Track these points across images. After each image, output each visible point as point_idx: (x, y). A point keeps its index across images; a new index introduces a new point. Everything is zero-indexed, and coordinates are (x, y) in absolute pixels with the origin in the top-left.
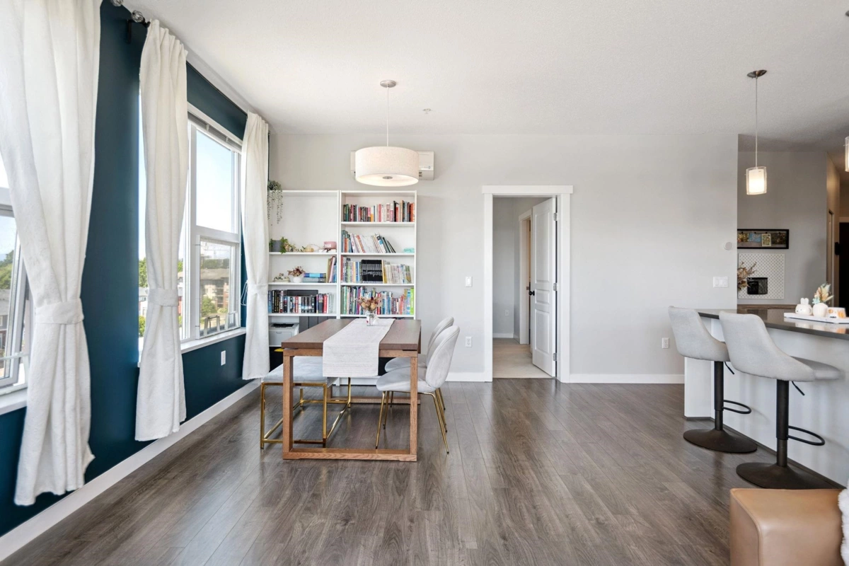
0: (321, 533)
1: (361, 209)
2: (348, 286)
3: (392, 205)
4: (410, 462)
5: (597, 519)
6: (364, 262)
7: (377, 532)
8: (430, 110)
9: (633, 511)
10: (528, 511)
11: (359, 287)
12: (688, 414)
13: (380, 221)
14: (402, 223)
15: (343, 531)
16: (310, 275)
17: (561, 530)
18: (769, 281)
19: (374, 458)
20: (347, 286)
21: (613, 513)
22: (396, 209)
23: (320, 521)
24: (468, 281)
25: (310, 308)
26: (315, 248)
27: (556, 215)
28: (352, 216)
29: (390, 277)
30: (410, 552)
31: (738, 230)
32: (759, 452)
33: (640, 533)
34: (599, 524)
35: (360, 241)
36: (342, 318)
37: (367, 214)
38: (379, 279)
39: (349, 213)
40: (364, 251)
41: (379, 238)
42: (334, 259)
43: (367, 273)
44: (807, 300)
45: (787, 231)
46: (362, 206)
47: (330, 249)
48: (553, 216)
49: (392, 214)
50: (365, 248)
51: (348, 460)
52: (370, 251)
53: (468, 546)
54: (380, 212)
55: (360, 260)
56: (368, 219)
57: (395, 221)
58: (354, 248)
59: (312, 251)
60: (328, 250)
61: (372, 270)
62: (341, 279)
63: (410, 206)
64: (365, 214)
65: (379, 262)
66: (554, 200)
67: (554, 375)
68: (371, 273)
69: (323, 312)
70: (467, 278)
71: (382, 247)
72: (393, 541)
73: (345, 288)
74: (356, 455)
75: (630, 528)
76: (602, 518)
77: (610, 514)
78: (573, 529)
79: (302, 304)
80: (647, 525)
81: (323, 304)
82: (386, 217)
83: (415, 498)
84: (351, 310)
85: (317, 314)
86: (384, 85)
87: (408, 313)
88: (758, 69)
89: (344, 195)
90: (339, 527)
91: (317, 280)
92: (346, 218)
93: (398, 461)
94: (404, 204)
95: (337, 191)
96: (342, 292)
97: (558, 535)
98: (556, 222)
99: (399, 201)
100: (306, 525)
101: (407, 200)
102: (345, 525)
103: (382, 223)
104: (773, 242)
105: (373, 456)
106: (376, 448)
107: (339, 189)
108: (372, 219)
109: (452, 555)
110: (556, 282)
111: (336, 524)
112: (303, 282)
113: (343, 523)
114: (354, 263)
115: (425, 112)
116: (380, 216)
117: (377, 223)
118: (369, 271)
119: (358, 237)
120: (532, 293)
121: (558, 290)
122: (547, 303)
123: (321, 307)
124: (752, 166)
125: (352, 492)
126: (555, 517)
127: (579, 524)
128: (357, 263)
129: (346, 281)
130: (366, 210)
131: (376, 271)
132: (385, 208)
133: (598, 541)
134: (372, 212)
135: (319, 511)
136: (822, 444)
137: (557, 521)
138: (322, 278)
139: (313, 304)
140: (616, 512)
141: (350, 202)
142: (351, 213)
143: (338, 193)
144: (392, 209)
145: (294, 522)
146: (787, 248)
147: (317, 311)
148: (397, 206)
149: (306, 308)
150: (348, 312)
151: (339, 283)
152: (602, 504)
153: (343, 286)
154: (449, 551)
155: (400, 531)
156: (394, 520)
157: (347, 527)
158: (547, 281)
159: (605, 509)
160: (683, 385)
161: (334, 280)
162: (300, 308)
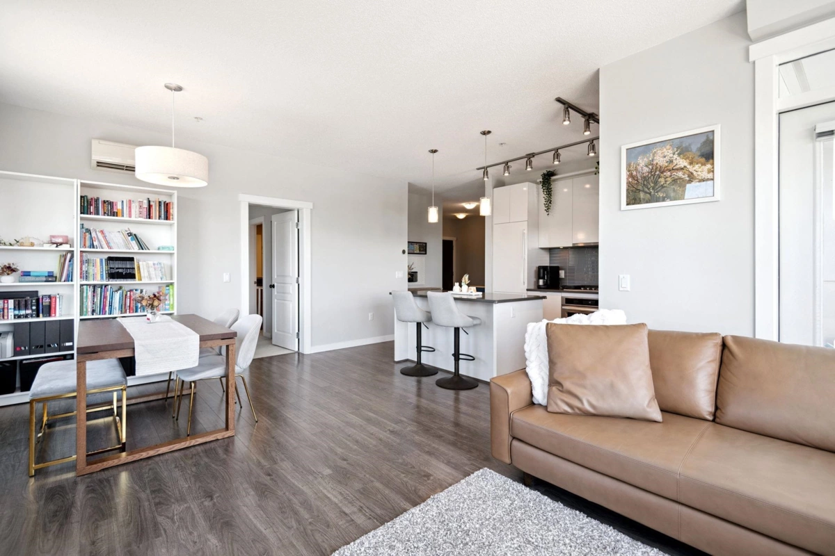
0: (193, 514)
1: (104, 202)
2: (89, 285)
3: (146, 202)
4: (229, 437)
5: (389, 430)
6: (110, 259)
7: (248, 494)
8: (201, 119)
9: (405, 419)
10: (346, 439)
11: (106, 286)
12: (397, 359)
13: (130, 216)
14: (157, 220)
15: (214, 504)
16: (32, 274)
17: (374, 443)
18: (418, 274)
19: (192, 444)
20: (87, 285)
21: (395, 424)
22: (150, 206)
23: (182, 507)
24: (226, 277)
25: (29, 312)
26: (36, 242)
27: (297, 225)
28: (92, 209)
29: (146, 274)
30: (287, 493)
31: (409, 242)
32: (440, 373)
33: (415, 429)
34: (392, 432)
35: (105, 237)
36: (81, 320)
37: (112, 208)
38: (132, 276)
39: (87, 205)
40: (109, 247)
41: (130, 234)
42: (69, 256)
43: (114, 271)
44: (458, 283)
45: (426, 244)
46: (106, 199)
47: (61, 244)
48: (295, 224)
49: (145, 212)
50: (112, 244)
51: (162, 454)
52: (119, 248)
53: (325, 473)
54: (130, 208)
55: (106, 256)
56: (114, 214)
57: (150, 218)
58: (95, 243)
59: (32, 245)
60: (58, 244)
61: (121, 268)
62: (81, 277)
63: (167, 204)
64: (110, 209)
65: (132, 259)
66: (296, 212)
67: (297, 350)
68: (120, 271)
69: (50, 316)
70: (224, 274)
71: (134, 243)
72: (266, 493)
73: (85, 287)
74: (171, 446)
75: (408, 429)
76: (391, 429)
77: (393, 425)
78: (380, 440)
79: (15, 309)
80: (415, 424)
81: (50, 307)
82: (138, 212)
83: (258, 460)
84: (93, 311)
85: (41, 319)
86: (167, 87)
87: (168, 310)
88: (434, 149)
89: (83, 185)
90: (207, 503)
91: (44, 279)
92: (84, 210)
93: (218, 440)
94: (160, 202)
95: (75, 180)
96: (82, 292)
97: (375, 446)
98: (298, 230)
99: (153, 198)
100: (170, 515)
101: (163, 199)
102: (212, 499)
103: (133, 218)
104: (420, 250)
105: (190, 443)
106: (188, 436)
107: (77, 178)
108: (120, 213)
109: (319, 483)
110: (299, 276)
111: (202, 502)
112: (20, 282)
113: (209, 499)
114: (97, 259)
115: (196, 120)
116: (130, 211)
117: (126, 218)
118: (117, 268)
119: (102, 232)
120: (272, 286)
121: (300, 282)
122: (289, 293)
123: (46, 310)
124: (431, 206)
125: (194, 476)
126: (366, 437)
127: (381, 436)
128: (101, 260)
129: (87, 278)
130: (111, 204)
131: (127, 268)
132: (137, 204)
133: (398, 441)
134: (119, 207)
135: (173, 500)
136: (474, 359)
137: (369, 439)
138: (51, 277)
139: (34, 308)
140: (396, 423)
141: (91, 194)
142: (91, 205)
143: (77, 182)
144: (146, 205)
145: (154, 517)
146: (426, 254)
147: (41, 315)
148: (152, 203)
149: (23, 312)
150: (90, 313)
151: (77, 281)
152: (385, 421)
153: (82, 285)
154: (315, 482)
155: (266, 485)
156: (254, 480)
157: (215, 500)
158: (289, 276)
159: (389, 423)
160: (393, 341)
161: (70, 278)
162: (11, 313)
